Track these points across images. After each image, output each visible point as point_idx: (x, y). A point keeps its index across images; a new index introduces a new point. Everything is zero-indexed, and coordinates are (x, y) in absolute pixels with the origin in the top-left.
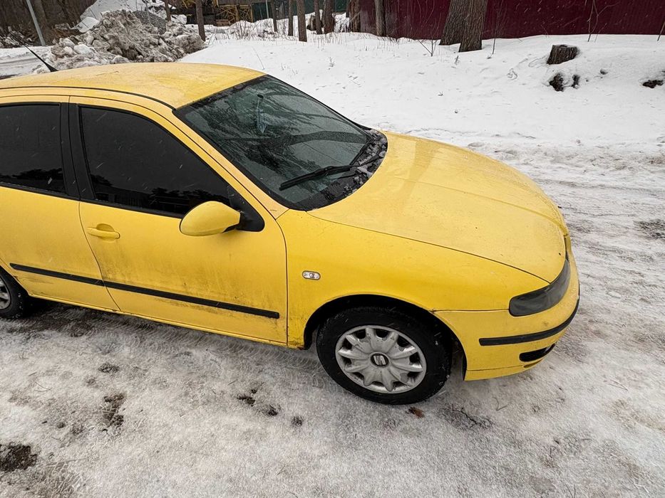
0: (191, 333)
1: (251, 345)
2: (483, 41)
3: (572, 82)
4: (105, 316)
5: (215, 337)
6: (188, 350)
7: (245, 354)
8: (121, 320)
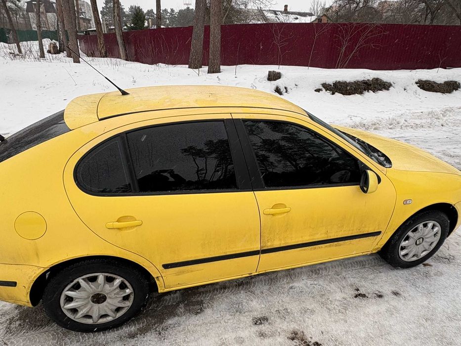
0: (280, 274)
1: (323, 266)
2: (221, 66)
3: (285, 90)
4: (202, 290)
5: (298, 270)
6: (291, 285)
7: (324, 273)
8: (218, 287)
